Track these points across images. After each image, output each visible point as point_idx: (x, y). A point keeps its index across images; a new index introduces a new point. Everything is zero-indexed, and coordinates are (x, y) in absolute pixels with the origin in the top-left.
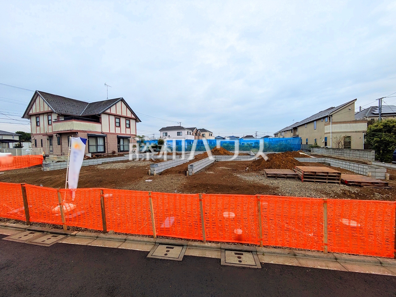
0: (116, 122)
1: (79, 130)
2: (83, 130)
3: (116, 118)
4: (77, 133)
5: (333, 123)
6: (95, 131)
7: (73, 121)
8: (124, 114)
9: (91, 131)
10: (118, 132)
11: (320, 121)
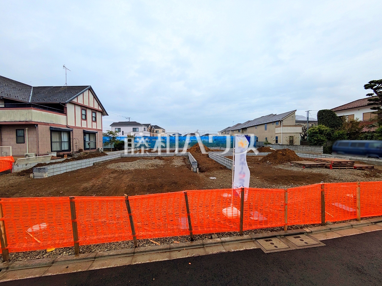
0: (82, 114)
1: (39, 121)
2: (45, 122)
3: (82, 109)
4: (37, 125)
5: (284, 126)
6: (59, 124)
7: (32, 109)
8: (91, 106)
9: (54, 124)
10: (84, 126)
11: (270, 124)
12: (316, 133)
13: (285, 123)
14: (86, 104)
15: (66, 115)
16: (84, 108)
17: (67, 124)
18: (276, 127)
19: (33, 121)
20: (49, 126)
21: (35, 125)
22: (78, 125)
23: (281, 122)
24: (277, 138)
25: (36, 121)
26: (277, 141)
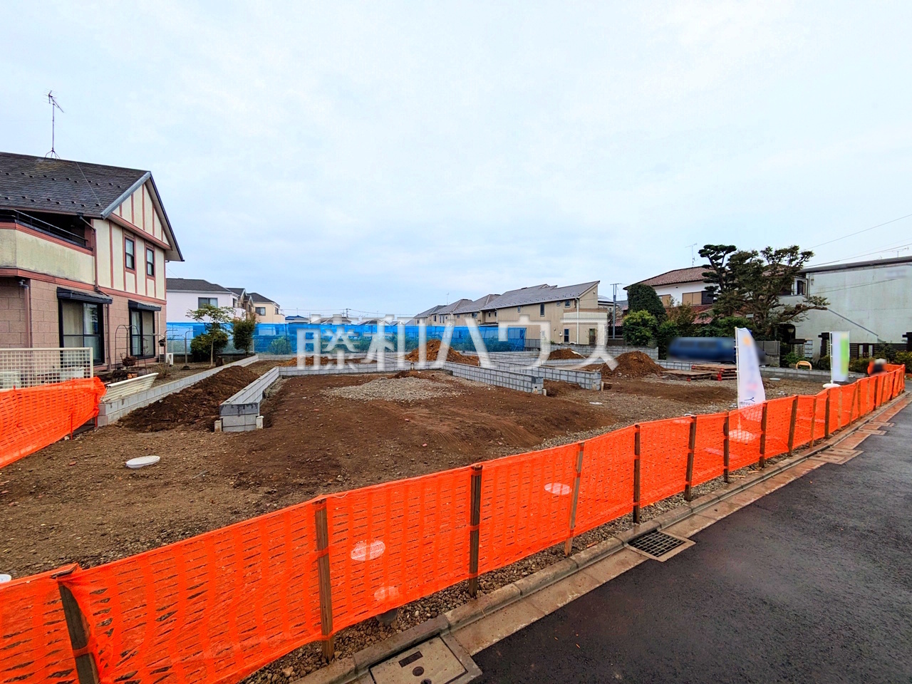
0: (126, 253)
1: (32, 269)
2: (45, 272)
3: (126, 238)
4: (27, 280)
5: (581, 310)
6: (78, 280)
7: (15, 228)
8: (148, 231)
9: (67, 279)
10: (131, 290)
11: (552, 304)
12: (638, 324)
13: (582, 304)
14: (138, 224)
15: (94, 254)
16: (131, 234)
17: (96, 281)
18: (565, 311)
19: (18, 266)
20: (56, 286)
21: (20, 279)
22: (119, 286)
23: (576, 302)
24: (567, 331)
25: (25, 267)
26: (566, 339)
